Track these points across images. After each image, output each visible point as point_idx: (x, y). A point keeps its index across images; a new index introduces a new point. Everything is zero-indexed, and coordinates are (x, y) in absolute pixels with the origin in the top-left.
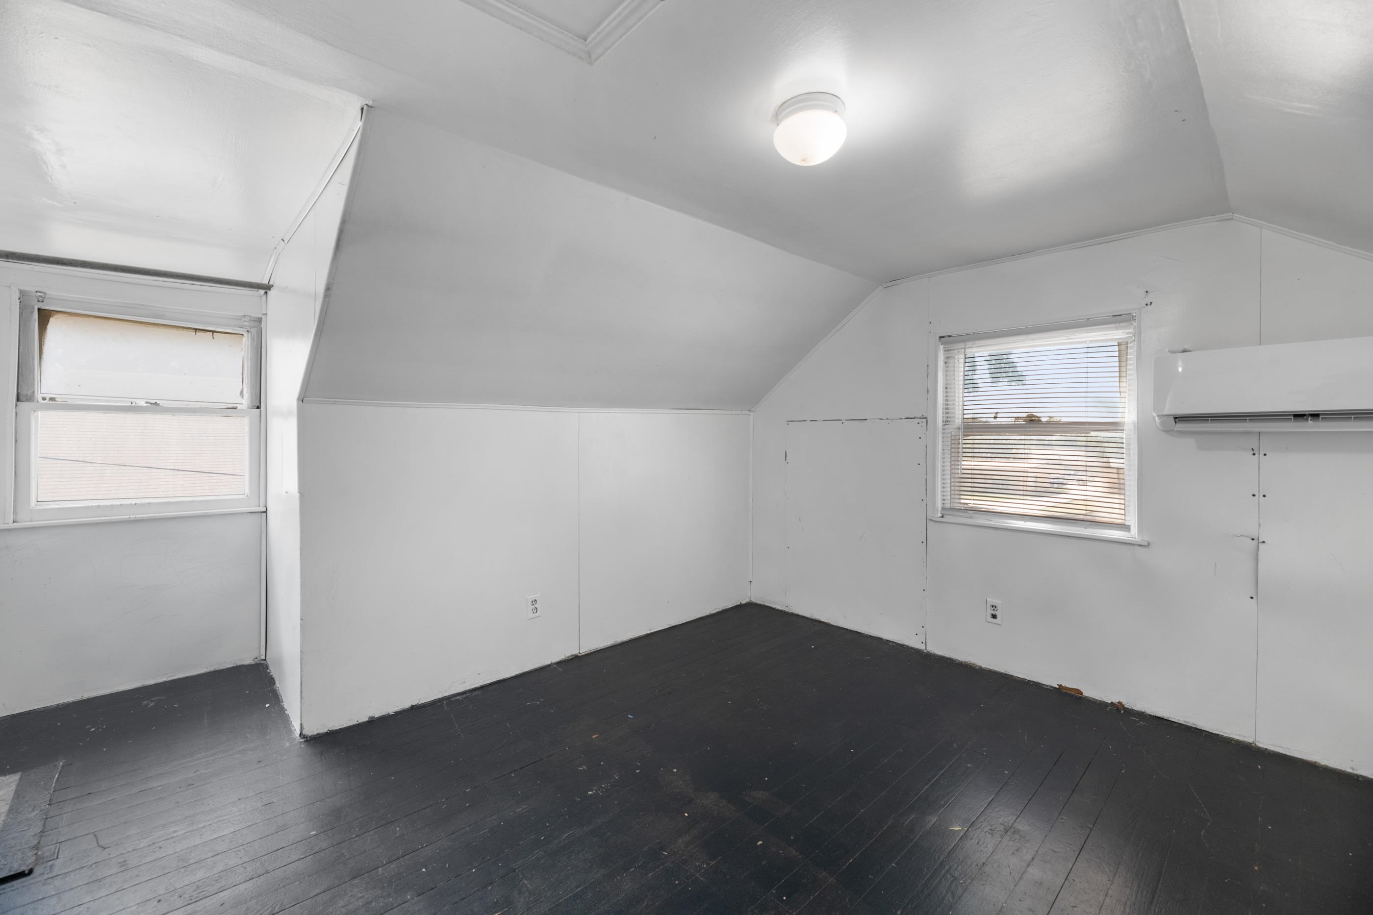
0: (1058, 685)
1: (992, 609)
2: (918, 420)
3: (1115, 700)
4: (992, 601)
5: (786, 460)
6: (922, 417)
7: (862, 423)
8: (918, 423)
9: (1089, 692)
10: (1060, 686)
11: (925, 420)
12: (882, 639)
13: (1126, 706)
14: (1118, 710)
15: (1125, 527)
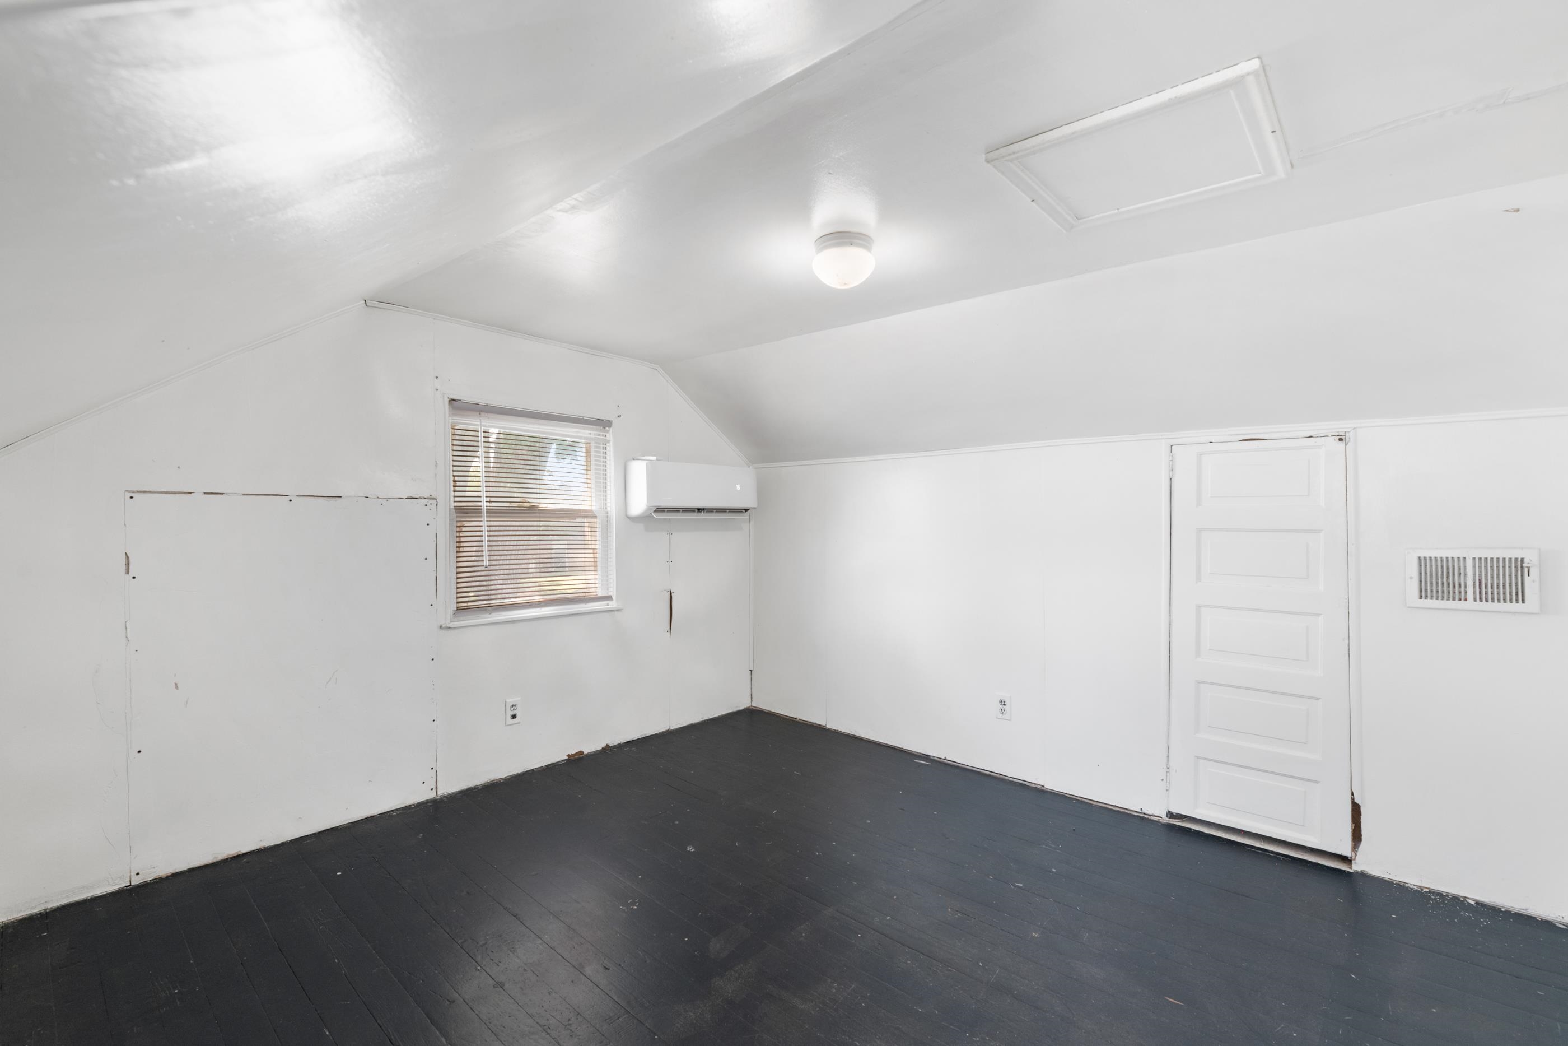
0: (567, 756)
1: (512, 709)
2: (426, 501)
3: (604, 745)
4: (511, 701)
5: (128, 572)
6: (430, 497)
7: (333, 501)
8: (426, 505)
9: (587, 750)
10: (568, 756)
11: (435, 501)
12: (372, 817)
13: (610, 745)
14: (607, 751)
15: (609, 598)
